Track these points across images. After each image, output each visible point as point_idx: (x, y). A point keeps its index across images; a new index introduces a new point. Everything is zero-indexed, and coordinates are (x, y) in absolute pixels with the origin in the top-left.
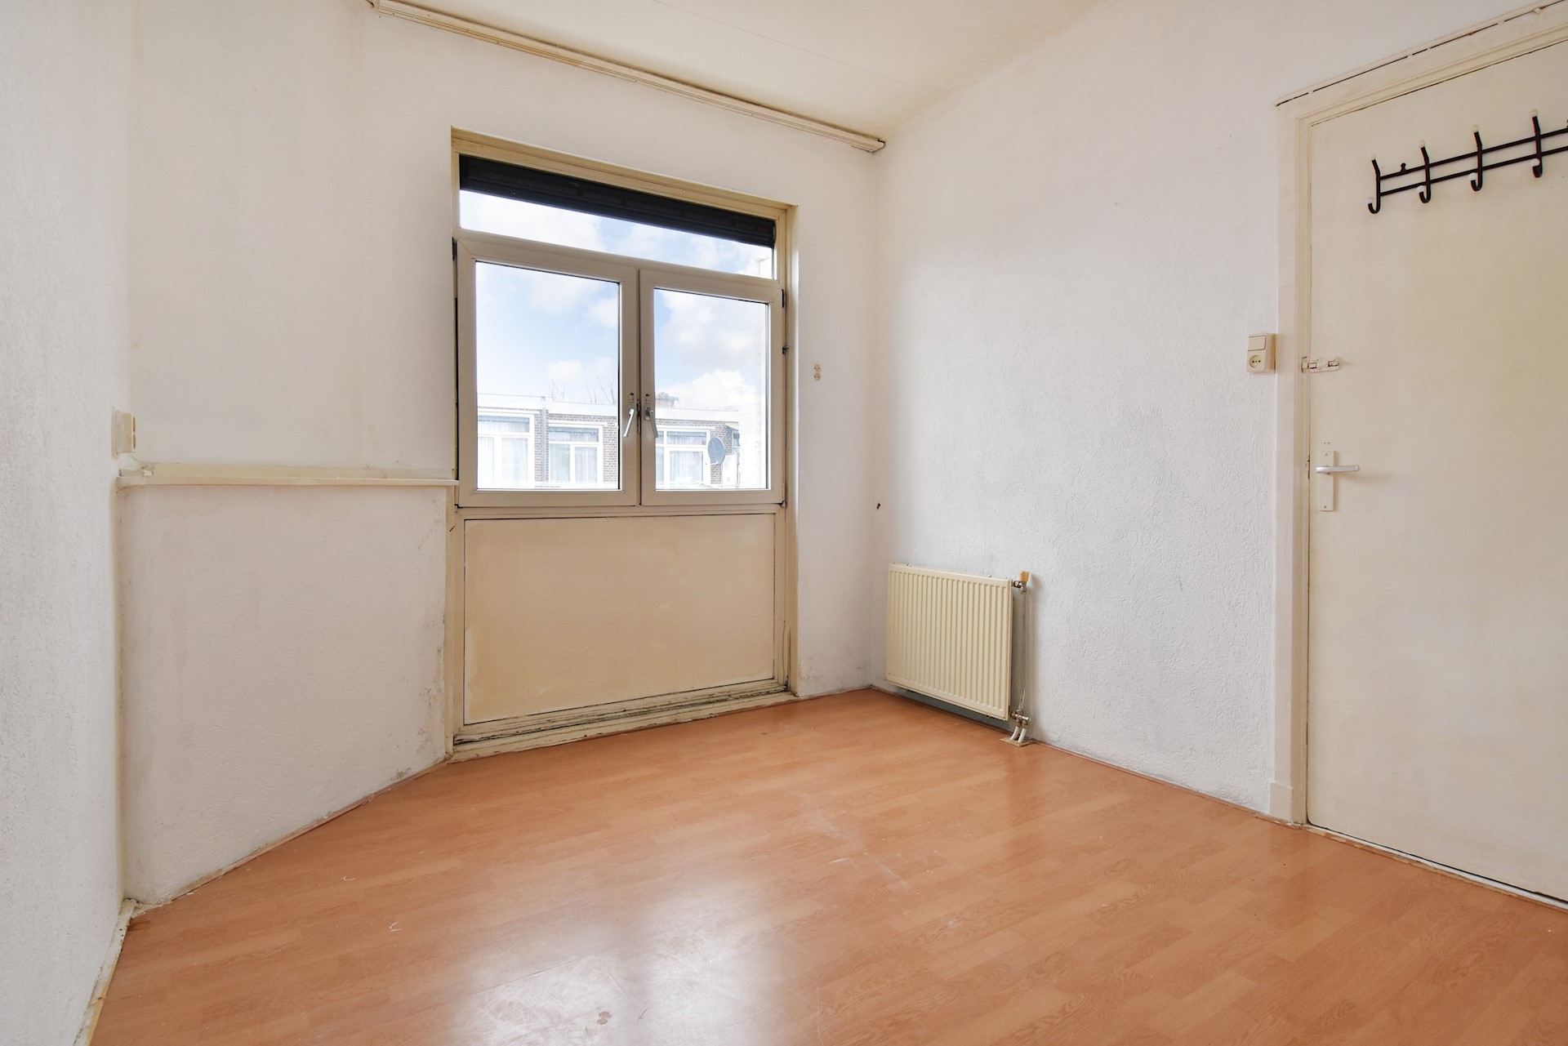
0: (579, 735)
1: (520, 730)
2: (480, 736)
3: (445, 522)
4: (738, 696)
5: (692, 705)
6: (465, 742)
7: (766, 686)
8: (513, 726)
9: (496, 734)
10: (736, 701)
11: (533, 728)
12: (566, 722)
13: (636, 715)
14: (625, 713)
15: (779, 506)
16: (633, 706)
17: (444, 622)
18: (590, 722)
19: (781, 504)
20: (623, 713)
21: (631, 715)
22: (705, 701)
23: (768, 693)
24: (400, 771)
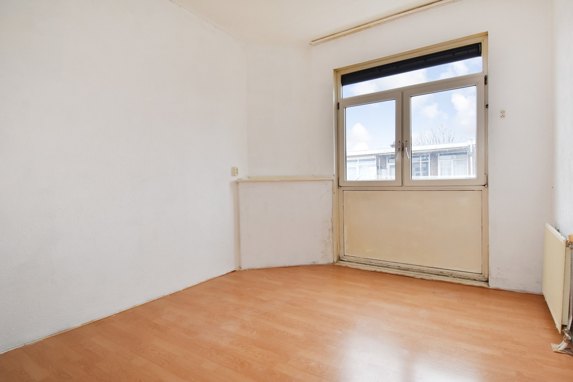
0: (373, 269)
1: (359, 262)
2: (347, 260)
3: (331, 191)
4: (455, 276)
5: (429, 273)
6: (342, 261)
7: (476, 276)
8: (358, 260)
9: (351, 261)
10: (452, 278)
11: (363, 262)
12: (375, 264)
13: (402, 270)
14: (399, 268)
15: (484, 186)
16: (403, 266)
17: (331, 221)
18: (383, 267)
19: (484, 185)
20: (398, 268)
21: (400, 269)
22: (436, 273)
23: (475, 280)
24: (314, 261)
